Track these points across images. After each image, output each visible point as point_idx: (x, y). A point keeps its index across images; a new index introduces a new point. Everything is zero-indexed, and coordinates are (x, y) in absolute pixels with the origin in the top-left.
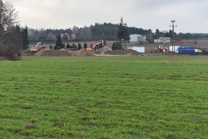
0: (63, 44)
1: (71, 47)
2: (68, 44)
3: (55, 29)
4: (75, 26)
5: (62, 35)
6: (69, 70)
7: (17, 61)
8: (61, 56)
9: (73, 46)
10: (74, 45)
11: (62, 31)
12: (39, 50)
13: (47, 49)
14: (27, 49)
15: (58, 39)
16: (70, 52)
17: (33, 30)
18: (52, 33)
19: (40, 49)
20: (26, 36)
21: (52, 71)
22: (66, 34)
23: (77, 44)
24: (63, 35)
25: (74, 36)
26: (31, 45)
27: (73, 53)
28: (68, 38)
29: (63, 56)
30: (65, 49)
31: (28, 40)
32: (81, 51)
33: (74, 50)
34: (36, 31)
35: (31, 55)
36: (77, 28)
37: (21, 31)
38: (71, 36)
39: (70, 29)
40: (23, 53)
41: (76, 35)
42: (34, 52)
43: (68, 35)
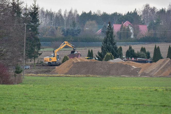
0: (119, 47)
1: (135, 56)
2: (130, 48)
3: (102, 13)
4: (147, 6)
5: (116, 28)
6: (129, 108)
7: (12, 84)
8: (112, 75)
9: (142, 53)
10: (143, 50)
11: (116, 17)
12: (63, 61)
13: (81, 58)
14: (35, 57)
15: (107, 37)
16: (134, 66)
17: (49, 15)
18: (94, 22)
19: (65, 59)
20: (35, 29)
21: (91, 110)
22: (126, 24)
23: (150, 48)
24: (119, 26)
25: (144, 29)
26: (45, 50)
27: (140, 69)
28: (131, 34)
29: (117, 75)
30: (122, 58)
31: (39, 36)
32: (161, 65)
33: (145, 62)
34: (57, 17)
35: (45, 72)
36: (153, 10)
37: (22, 16)
38: (137, 30)
39: (135, 13)
40: (27, 67)
41: (149, 28)
42: (52, 65)
43: (130, 28)
